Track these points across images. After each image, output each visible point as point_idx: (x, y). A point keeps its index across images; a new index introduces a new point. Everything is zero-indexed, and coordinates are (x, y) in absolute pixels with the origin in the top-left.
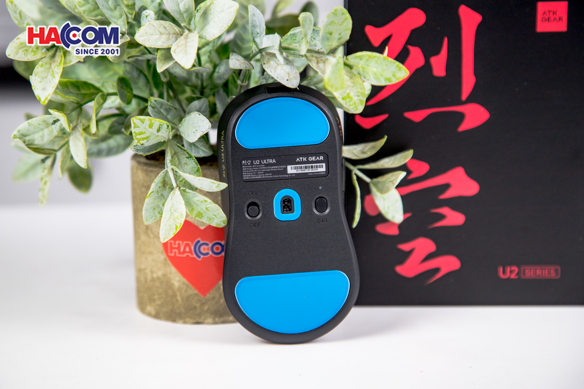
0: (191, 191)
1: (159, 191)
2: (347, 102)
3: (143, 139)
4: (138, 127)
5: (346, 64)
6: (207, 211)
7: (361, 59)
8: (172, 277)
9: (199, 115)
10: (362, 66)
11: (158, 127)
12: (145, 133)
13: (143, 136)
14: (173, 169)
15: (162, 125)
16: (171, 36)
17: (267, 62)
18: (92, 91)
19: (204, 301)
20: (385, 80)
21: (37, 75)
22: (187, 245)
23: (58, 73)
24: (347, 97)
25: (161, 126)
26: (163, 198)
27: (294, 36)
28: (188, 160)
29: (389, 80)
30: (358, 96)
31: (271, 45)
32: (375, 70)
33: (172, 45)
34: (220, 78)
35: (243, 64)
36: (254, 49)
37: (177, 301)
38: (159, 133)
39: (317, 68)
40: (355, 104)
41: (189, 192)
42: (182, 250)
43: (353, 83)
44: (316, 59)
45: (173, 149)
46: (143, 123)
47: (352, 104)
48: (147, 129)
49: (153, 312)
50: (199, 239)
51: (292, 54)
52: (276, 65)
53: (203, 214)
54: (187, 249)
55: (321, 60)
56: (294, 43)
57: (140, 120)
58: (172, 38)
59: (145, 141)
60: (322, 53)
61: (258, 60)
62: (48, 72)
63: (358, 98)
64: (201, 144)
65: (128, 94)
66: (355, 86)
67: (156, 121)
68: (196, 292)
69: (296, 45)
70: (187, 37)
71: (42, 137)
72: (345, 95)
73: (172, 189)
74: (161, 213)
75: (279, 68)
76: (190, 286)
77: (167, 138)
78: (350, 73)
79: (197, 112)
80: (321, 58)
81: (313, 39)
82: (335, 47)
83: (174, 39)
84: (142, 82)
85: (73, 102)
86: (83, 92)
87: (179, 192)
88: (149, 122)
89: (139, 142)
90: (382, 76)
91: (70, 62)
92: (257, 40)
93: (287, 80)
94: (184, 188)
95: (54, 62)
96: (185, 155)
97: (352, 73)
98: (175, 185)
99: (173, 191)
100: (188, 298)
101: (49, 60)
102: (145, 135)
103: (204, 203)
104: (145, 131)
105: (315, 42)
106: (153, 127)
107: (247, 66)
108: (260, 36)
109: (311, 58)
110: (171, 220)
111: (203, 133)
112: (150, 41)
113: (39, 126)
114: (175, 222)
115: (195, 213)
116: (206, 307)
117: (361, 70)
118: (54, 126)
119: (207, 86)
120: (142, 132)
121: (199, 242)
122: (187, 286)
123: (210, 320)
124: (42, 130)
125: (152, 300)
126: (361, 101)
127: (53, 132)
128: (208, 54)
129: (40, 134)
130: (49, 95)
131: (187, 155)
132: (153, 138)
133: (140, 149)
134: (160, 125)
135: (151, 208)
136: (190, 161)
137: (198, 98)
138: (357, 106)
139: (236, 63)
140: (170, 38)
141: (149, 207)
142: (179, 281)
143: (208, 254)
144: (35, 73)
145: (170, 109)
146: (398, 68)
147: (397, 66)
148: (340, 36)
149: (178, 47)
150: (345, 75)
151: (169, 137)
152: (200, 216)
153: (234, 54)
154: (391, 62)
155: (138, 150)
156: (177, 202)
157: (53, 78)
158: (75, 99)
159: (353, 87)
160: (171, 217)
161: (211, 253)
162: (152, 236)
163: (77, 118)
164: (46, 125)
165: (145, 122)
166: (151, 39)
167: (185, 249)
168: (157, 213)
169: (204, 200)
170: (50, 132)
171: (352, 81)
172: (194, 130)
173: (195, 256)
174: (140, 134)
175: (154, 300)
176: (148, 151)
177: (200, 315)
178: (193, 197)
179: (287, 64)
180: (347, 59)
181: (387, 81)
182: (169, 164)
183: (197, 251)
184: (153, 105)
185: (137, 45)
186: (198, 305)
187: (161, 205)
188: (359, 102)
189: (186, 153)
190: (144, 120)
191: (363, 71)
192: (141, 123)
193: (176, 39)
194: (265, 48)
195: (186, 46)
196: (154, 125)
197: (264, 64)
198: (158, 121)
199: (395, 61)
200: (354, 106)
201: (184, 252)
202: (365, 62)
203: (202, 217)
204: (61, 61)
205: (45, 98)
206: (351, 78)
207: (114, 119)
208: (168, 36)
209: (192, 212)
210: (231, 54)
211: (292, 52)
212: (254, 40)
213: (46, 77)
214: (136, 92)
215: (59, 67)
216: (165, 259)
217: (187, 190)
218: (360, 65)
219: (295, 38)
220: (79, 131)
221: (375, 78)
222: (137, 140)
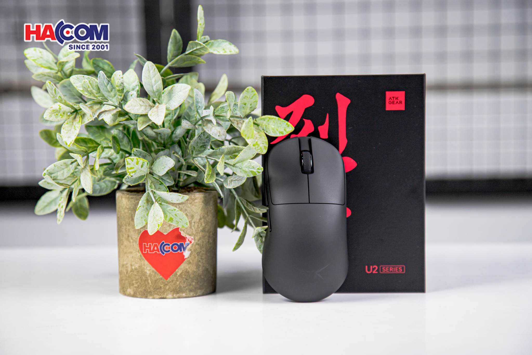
0: (165, 204)
1: (144, 206)
2: (256, 147)
3: (133, 172)
4: (130, 164)
5: (254, 123)
6: (176, 217)
7: (264, 120)
8: (145, 268)
9: (166, 157)
10: (265, 125)
11: (142, 164)
12: (134, 168)
13: (133, 170)
14: (152, 191)
15: (144, 162)
16: (147, 107)
17: (206, 125)
18: (95, 145)
19: (166, 283)
20: (279, 133)
21: (65, 129)
22: (155, 245)
23: (78, 127)
24: (256, 144)
25: (143, 164)
26: (148, 210)
27: (223, 108)
28: (160, 186)
29: (282, 133)
30: (263, 144)
31: (209, 114)
32: (273, 127)
33: (148, 113)
34: (176, 137)
35: (190, 126)
36: (198, 117)
37: (148, 283)
38: (142, 168)
39: (237, 127)
40: (261, 148)
41: (164, 205)
42: (152, 249)
43: (260, 135)
44: (236, 122)
45: (151, 180)
46: (133, 161)
47: (259, 148)
48: (135, 165)
49: (132, 293)
50: (163, 241)
51: (222, 120)
52: (211, 127)
53: (173, 219)
54: (156, 248)
55: (240, 122)
56: (223, 113)
57: (131, 159)
58: (148, 108)
59: (134, 173)
60: (241, 118)
61: (200, 125)
62: (72, 127)
63: (263, 145)
64: (166, 177)
65: (118, 147)
66: (261, 137)
67: (140, 159)
68: (161, 277)
69: (224, 114)
70: (158, 107)
71: (63, 174)
72: (255, 143)
73: (152, 203)
74: (146, 220)
75: (214, 128)
76: (157, 273)
77: (146, 173)
78: (258, 129)
79: (164, 156)
80: (240, 121)
81: (235, 110)
82: (248, 114)
83: (149, 109)
84: (125, 141)
85: (83, 151)
86: (89, 145)
87: (158, 204)
88: (137, 160)
89: (130, 174)
90: (277, 130)
91: (84, 122)
92: (200, 111)
93: (219, 136)
94: (161, 202)
95: (75, 121)
96: (158, 183)
97: (259, 129)
98: (154, 200)
99: (154, 204)
100: (156, 281)
101: (71, 120)
102: (133, 169)
103: (173, 211)
104: (134, 167)
105: (236, 112)
106: (139, 164)
107: (193, 127)
108: (201, 109)
109: (233, 121)
110: (155, 221)
111: (169, 168)
112: (134, 110)
113: (61, 167)
114: (157, 223)
115: (168, 218)
116: (167, 287)
117: (264, 127)
118: (71, 166)
119: (167, 143)
120: (132, 167)
121: (163, 243)
122: (155, 273)
123: (170, 296)
124: (63, 169)
125: (131, 284)
126: (265, 147)
127: (70, 170)
128: (169, 122)
129: (62, 172)
130: (72, 141)
131: (160, 183)
132: (138, 172)
133: (129, 181)
134: (143, 162)
135: (140, 217)
136: (162, 186)
137: (162, 150)
138: (262, 150)
139: (186, 125)
140: (147, 109)
141: (139, 217)
142: (149, 270)
143: (169, 251)
144: (63, 128)
145: (146, 156)
146: (287, 125)
147: (287, 124)
148: (251, 106)
149: (153, 112)
150: (255, 131)
151: (147, 172)
152: (172, 221)
153: (184, 120)
154: (283, 121)
155: (128, 182)
156: (157, 210)
157: (75, 130)
158: (85, 149)
159: (260, 138)
160: (154, 219)
161: (171, 250)
162: (132, 241)
163: (85, 161)
164: (66, 166)
165: (134, 160)
166: (135, 109)
167: (154, 248)
168: (143, 221)
169: (174, 209)
170: (68, 171)
171: (259, 134)
172: (163, 167)
173: (160, 253)
174: (131, 168)
175: (133, 284)
176: (134, 183)
177: (163, 293)
178: (167, 208)
179: (219, 126)
180: (256, 120)
181: (280, 134)
182: (150, 188)
183: (162, 250)
184: (135, 154)
185: (127, 113)
186: (162, 286)
187: (146, 215)
188: (263, 147)
189: (159, 181)
190: (133, 159)
191: (266, 128)
192: (132, 161)
193: (151, 109)
194: (205, 116)
195: (158, 112)
196: (139, 162)
197: (204, 126)
198: (142, 160)
199: (285, 121)
200: (260, 150)
201: (154, 250)
202: (267, 122)
203: (173, 221)
204: (80, 120)
205: (70, 142)
206: (258, 132)
207: (105, 167)
208: (145, 107)
209: (166, 218)
210: (183, 120)
211: (222, 118)
212: (197, 111)
213: (70, 130)
214: (122, 147)
215: (78, 124)
216: (141, 256)
217: (163, 203)
218: (264, 124)
219: (223, 109)
220: (88, 169)
221: (273, 132)
222: (129, 173)
